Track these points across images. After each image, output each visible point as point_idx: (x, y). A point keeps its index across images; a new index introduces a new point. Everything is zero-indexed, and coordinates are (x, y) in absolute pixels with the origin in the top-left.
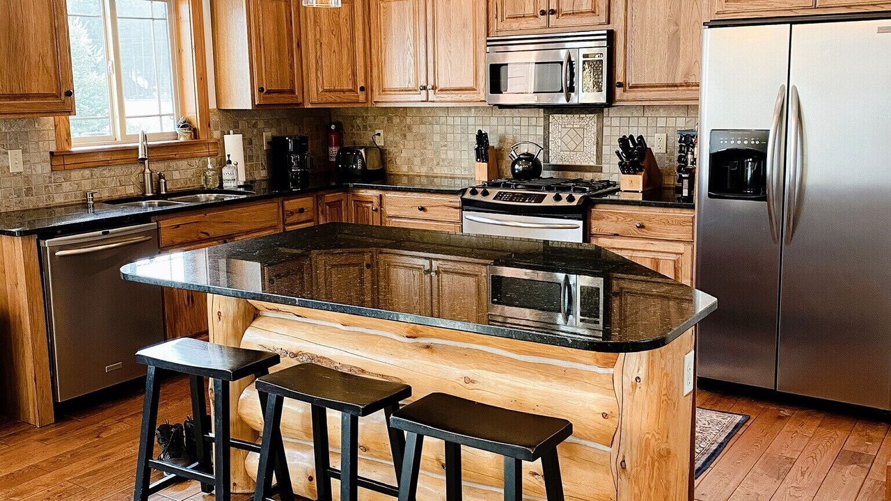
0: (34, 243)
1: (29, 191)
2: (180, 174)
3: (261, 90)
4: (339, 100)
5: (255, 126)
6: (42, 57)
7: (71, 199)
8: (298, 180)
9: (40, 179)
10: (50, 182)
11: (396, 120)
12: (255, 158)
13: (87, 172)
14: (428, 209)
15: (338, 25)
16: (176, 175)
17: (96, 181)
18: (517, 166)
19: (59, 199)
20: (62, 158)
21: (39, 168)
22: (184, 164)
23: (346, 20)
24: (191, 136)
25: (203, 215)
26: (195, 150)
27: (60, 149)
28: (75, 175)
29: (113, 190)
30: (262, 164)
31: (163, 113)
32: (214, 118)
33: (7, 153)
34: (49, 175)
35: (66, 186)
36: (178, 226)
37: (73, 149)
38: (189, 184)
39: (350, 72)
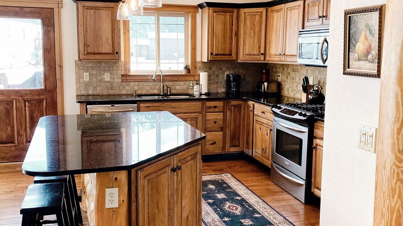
0: (85, 106)
1: (112, 88)
2: (179, 87)
3: (212, 54)
4: (252, 59)
5: (220, 69)
6: (107, 40)
7: (129, 93)
8: (234, 94)
9: (117, 84)
10: (121, 86)
11: (285, 69)
12: (219, 83)
13: (137, 83)
14: (265, 113)
15: (254, 25)
16: (178, 87)
17: (140, 87)
18: (310, 96)
19: (124, 92)
20: (126, 77)
21: (116, 80)
22: (182, 83)
23: (258, 22)
24: (187, 72)
25: (162, 104)
26: (188, 78)
27: (125, 74)
28: (132, 84)
29: (147, 91)
30: (223, 86)
31: (179, 62)
32: (199, 65)
33: (104, 74)
34: (121, 83)
35: (127, 88)
36: (149, 107)
37: (131, 74)
38: (183, 91)
39: (257, 46)
